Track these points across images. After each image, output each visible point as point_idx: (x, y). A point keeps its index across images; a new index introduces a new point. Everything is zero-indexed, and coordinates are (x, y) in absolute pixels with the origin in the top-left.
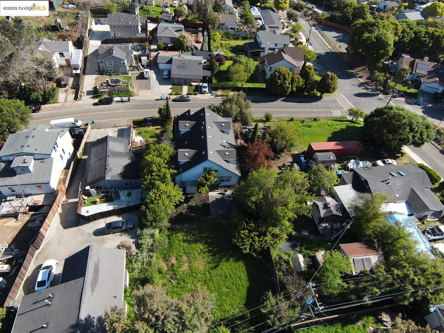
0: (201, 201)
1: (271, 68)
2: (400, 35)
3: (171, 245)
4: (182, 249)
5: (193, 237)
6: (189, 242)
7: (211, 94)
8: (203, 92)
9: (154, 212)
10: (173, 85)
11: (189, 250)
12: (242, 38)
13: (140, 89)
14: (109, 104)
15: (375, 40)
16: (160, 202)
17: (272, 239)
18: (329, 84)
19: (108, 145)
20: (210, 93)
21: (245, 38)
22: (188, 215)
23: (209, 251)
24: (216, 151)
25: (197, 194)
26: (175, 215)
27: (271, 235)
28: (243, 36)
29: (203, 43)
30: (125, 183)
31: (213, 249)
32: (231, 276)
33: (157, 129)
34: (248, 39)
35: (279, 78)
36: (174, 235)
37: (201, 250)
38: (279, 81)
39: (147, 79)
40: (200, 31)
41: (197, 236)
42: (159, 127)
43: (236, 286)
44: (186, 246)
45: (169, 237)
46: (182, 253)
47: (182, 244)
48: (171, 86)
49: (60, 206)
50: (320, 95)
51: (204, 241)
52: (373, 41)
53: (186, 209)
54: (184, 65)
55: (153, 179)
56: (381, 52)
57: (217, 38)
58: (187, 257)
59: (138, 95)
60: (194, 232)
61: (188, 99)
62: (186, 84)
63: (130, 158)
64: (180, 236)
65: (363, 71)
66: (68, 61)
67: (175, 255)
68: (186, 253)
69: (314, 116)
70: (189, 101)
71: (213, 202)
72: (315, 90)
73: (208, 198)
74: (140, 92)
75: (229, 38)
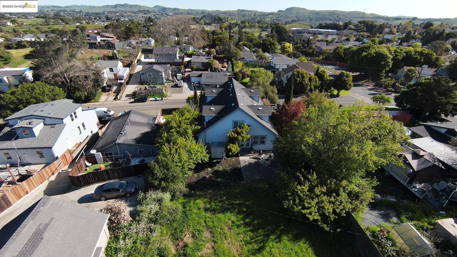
0: (230, 166)
2: (394, 55)
3: (186, 215)
4: (203, 221)
5: (220, 204)
6: (214, 211)
9: (166, 167)
11: (213, 222)
12: (259, 67)
13: (173, 93)
14: (143, 102)
15: (375, 55)
16: (176, 156)
17: (350, 200)
18: (345, 81)
19: (130, 116)
21: (261, 67)
22: (212, 180)
23: (246, 225)
24: (248, 106)
25: (225, 159)
26: (196, 180)
27: (347, 193)
28: (260, 65)
29: (227, 68)
30: (140, 151)
31: (253, 221)
35: (298, 77)
36: (192, 202)
37: (233, 222)
38: (298, 79)
39: (180, 87)
40: (225, 62)
41: (225, 203)
44: (209, 217)
45: (184, 205)
46: (203, 226)
47: (204, 213)
48: (200, 91)
49: (56, 175)
50: (337, 93)
51: (236, 210)
52: (373, 55)
53: (211, 173)
54: (212, 76)
56: (382, 63)
57: (238, 65)
58: (209, 234)
59: (171, 97)
60: (221, 198)
63: (150, 127)
64: (200, 203)
65: (368, 82)
66: (115, 75)
67: (191, 229)
68: (208, 227)
71: (246, 167)
72: (333, 89)
73: (239, 163)
74: (173, 95)
75: (248, 67)
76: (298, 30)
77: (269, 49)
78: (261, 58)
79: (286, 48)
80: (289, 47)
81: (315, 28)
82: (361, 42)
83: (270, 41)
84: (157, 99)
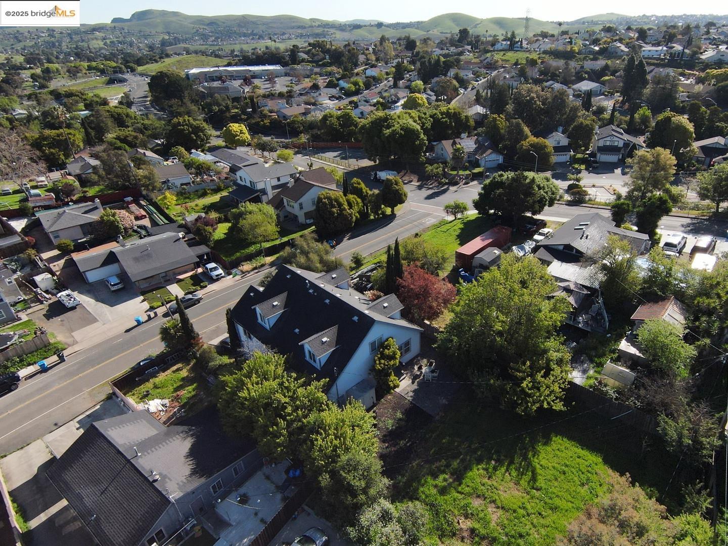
1: (301, 205)
7: (231, 276)
8: (215, 278)
10: (143, 293)
11: (468, 486)
12: (213, 192)
13: (72, 330)
14: (11, 391)
18: (397, 190)
19: (112, 439)
20: (229, 274)
21: (217, 190)
23: (499, 461)
25: (377, 404)
28: (212, 187)
29: (150, 217)
30: (214, 487)
32: (567, 466)
33: (178, 370)
34: (223, 190)
35: (333, 206)
38: (334, 210)
39: (73, 308)
40: (130, 203)
42: (179, 365)
43: (588, 471)
46: (463, 499)
48: (142, 298)
50: (392, 212)
52: (401, 133)
54: (146, 253)
55: (293, 421)
57: (170, 202)
58: (478, 499)
59: (75, 343)
61: (197, 298)
62: (170, 281)
67: (456, 513)
69: (414, 232)
70: (199, 302)
72: (383, 206)
73: (401, 397)
74: (77, 335)
75: (188, 198)
76: (205, 74)
77: (196, 140)
78: (201, 169)
79: (237, 135)
80: (241, 132)
81: (236, 65)
82: (338, 88)
83: (191, 126)
84: (47, 362)
